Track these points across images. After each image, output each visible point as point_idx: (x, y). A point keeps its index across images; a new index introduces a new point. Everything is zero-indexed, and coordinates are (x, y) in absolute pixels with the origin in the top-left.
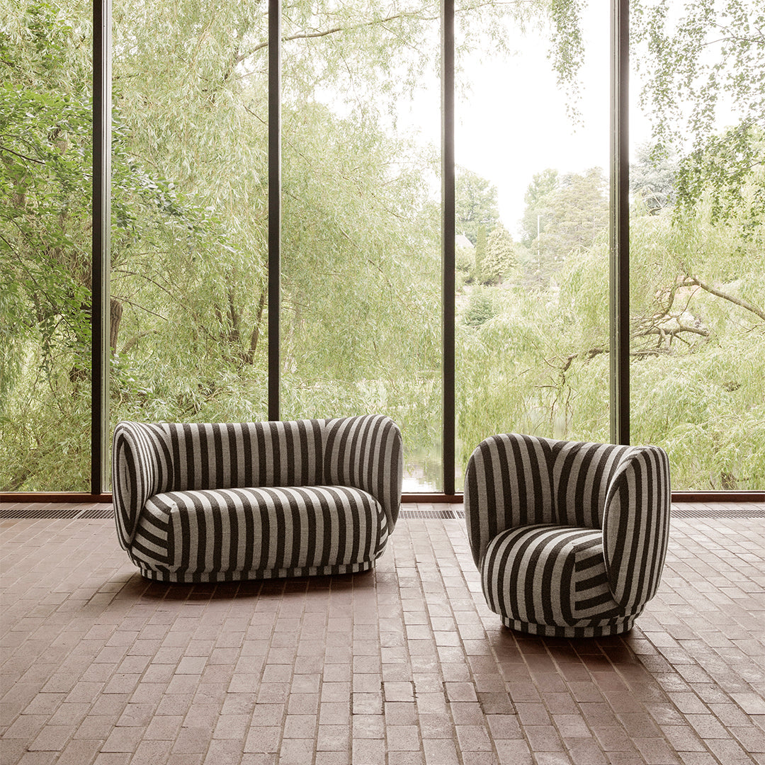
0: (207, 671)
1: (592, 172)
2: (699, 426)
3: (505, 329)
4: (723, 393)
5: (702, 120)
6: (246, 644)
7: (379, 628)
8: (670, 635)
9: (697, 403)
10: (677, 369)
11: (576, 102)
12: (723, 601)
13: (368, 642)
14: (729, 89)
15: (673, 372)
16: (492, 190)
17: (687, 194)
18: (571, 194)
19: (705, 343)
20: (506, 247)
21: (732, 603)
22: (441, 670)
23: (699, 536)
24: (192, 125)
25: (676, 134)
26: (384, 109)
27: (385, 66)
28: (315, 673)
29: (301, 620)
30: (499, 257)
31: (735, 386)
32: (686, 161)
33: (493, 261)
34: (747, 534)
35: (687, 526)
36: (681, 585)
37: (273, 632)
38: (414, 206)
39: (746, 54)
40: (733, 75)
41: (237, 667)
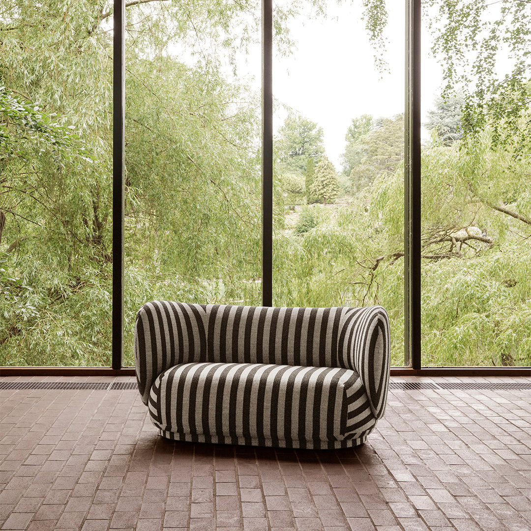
0: (31, 527)
1: (399, 117)
2: (483, 315)
3: (324, 237)
4: (503, 288)
5: (485, 65)
6: (71, 500)
7: (192, 486)
8: (449, 492)
9: (481, 296)
10: (465, 269)
11: (382, 55)
12: (497, 461)
13: (181, 498)
14: (507, 41)
15: (462, 271)
16: (319, 131)
17: (471, 125)
18: (382, 135)
19: (488, 248)
20: (330, 175)
21: (504, 463)
22: (243, 524)
23: (479, 405)
24: (61, 66)
25: (463, 77)
26: (224, 61)
27: (226, 26)
28: (128, 527)
29: (124, 478)
30: (324, 183)
31: (513, 283)
32: (471, 98)
33: (319, 186)
34: (520, 403)
35: (468, 396)
36: (460, 447)
37: (97, 489)
38: (249, 138)
39: (522, 13)
40: (511, 30)
41: (59, 522)
